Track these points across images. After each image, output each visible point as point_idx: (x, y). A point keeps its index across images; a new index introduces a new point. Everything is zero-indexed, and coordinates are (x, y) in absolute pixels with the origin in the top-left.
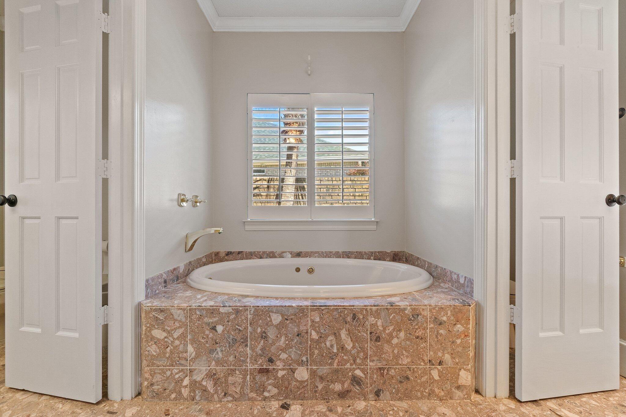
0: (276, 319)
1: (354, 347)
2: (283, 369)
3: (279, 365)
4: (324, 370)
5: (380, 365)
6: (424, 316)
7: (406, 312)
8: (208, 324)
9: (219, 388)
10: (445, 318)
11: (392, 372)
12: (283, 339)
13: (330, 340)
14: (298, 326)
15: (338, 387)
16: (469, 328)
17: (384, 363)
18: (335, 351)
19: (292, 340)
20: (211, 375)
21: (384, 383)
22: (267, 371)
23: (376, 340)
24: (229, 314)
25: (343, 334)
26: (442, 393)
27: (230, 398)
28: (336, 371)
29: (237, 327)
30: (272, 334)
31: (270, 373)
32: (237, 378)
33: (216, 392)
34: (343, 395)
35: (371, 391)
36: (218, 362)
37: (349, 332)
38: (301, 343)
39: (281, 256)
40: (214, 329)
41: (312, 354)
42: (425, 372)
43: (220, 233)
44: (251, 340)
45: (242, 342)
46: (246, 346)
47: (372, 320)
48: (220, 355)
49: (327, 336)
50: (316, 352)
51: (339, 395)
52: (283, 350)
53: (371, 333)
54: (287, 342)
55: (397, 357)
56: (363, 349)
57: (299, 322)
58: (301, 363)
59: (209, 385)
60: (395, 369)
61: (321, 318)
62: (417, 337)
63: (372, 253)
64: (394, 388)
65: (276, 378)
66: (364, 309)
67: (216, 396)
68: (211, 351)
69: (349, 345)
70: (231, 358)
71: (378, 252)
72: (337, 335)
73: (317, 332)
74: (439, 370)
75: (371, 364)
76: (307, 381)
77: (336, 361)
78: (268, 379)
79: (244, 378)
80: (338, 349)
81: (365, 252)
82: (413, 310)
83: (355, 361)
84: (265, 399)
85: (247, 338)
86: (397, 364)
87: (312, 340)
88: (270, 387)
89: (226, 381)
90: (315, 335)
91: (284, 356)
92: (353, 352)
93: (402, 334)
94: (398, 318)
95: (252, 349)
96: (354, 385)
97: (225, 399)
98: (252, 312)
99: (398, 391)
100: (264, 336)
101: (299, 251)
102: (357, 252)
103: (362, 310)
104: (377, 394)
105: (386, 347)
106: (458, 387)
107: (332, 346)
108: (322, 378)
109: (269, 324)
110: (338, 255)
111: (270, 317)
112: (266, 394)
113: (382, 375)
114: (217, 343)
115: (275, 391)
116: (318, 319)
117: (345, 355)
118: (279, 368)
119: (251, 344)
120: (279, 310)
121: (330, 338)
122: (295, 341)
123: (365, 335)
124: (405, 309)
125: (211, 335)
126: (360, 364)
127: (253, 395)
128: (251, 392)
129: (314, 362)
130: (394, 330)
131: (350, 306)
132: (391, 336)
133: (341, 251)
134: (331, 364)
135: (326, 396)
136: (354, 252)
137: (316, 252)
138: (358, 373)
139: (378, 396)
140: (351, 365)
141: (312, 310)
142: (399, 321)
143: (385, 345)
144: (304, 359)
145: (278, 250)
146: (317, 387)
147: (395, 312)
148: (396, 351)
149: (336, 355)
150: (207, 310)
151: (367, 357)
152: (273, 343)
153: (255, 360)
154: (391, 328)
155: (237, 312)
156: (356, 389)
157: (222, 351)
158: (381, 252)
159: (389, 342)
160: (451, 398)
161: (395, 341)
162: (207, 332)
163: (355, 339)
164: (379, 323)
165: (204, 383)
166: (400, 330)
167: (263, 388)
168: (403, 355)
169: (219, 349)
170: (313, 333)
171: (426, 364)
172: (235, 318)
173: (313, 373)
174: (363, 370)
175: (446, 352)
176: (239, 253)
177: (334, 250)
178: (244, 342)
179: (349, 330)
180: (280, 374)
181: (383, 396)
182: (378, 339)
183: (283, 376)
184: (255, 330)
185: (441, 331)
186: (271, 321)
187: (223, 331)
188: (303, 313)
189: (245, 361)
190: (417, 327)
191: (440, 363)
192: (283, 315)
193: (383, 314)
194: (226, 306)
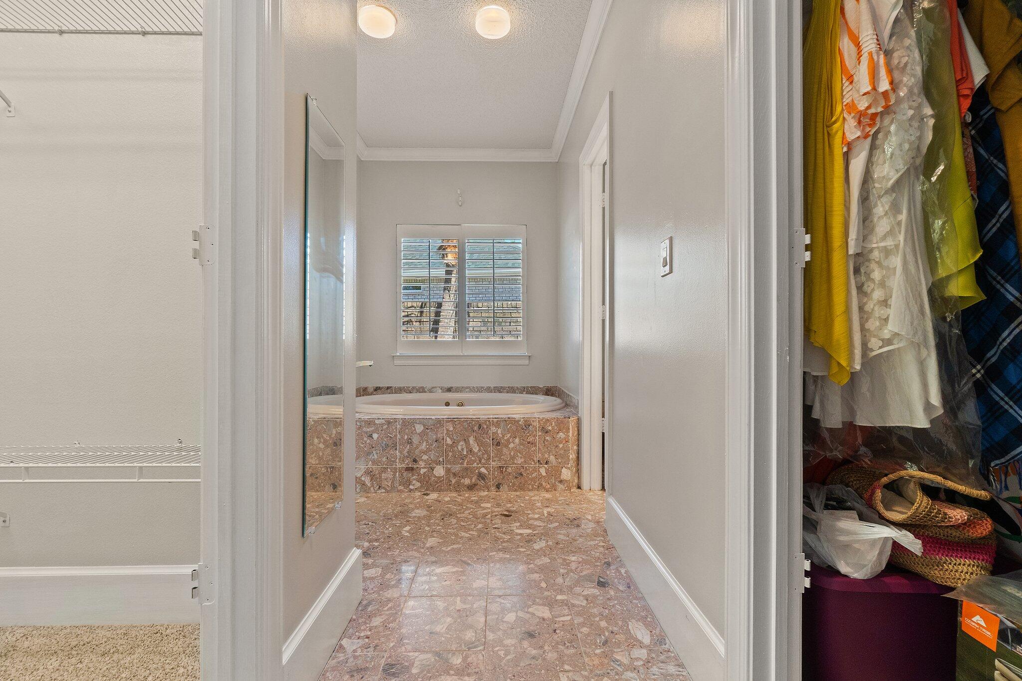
0: (419, 428)
1: (479, 450)
2: (425, 468)
3: (422, 464)
4: (457, 468)
5: (500, 464)
6: (534, 426)
7: (520, 423)
8: (366, 433)
9: (374, 483)
10: (550, 428)
11: (509, 470)
12: (424, 444)
13: (461, 445)
14: (436, 434)
15: (467, 481)
16: (569, 436)
17: (503, 462)
18: (465, 453)
19: (432, 445)
20: (368, 472)
21: (504, 478)
22: (412, 469)
23: (497, 445)
24: (382, 424)
25: (472, 440)
26: (549, 486)
27: (383, 490)
28: (466, 469)
29: (389, 435)
30: (416, 439)
31: (415, 471)
32: (389, 475)
33: (373, 486)
34: (471, 488)
35: (493, 485)
36: (374, 462)
37: (476, 439)
38: (438, 448)
39: (431, 391)
40: (371, 436)
41: (447, 456)
42: (535, 470)
43: (370, 366)
44: (400, 445)
45: (393, 447)
46: (396, 449)
47: (493, 429)
48: (376, 456)
49: (459, 442)
50: (450, 454)
51: (468, 488)
52: (425, 453)
53: (493, 439)
54: (428, 447)
55: (513, 458)
56: (486, 452)
57: (437, 431)
58: (439, 463)
59: (367, 480)
60: (512, 467)
61: (454, 428)
62: (529, 443)
63: (524, 388)
64: (511, 482)
65: (419, 474)
66: (488, 420)
67: (372, 489)
68: (369, 454)
69: (476, 449)
70: (384, 459)
71: (531, 387)
72: (466, 441)
73: (451, 439)
74: (545, 468)
75: (493, 463)
76: (443, 476)
77: (466, 461)
78: (413, 475)
79: (395, 473)
80: (467, 452)
81: (517, 388)
82: (526, 421)
83: (480, 461)
84: (411, 490)
85: (397, 443)
86: (514, 463)
87: (447, 445)
88: (414, 482)
89: (380, 477)
90: (449, 441)
91: (425, 457)
92: (479, 454)
93: (517, 440)
94: (514, 427)
95: (400, 452)
96: (480, 480)
97: (380, 491)
98: (400, 423)
99: (514, 485)
100: (410, 442)
101: (449, 386)
102: (508, 387)
103: (486, 421)
104: (498, 487)
105: (505, 450)
106: (561, 482)
107: (463, 449)
108: (454, 474)
109: (413, 432)
110: (489, 390)
111: (414, 426)
112: (411, 487)
113: (502, 472)
114: (373, 448)
115: (418, 484)
116: (451, 429)
117: (473, 456)
118: (422, 466)
119: (400, 448)
120: (422, 421)
121: (461, 443)
122: (434, 446)
123: (488, 441)
124: (519, 421)
125: (368, 441)
126: (484, 464)
127: (401, 488)
128: (400, 485)
129: (449, 462)
130: (510, 437)
131: (476, 418)
132: (508, 441)
133: (492, 386)
134: (462, 464)
135: (458, 488)
137: (467, 388)
138: (483, 470)
139: (499, 488)
140: (478, 464)
141: (447, 422)
142: (515, 430)
143: (504, 449)
144: (441, 459)
145: (428, 385)
146: (451, 482)
147: (512, 423)
148: (512, 454)
149: (466, 456)
150: (366, 422)
151: (490, 458)
152: (417, 448)
153: (402, 461)
154: (509, 435)
155: (389, 422)
156: (482, 483)
157: (377, 453)
159: (507, 446)
160: (555, 490)
161: (511, 446)
162: (365, 439)
163: (480, 444)
164: (499, 432)
165: (363, 479)
166: (515, 437)
167: (408, 483)
168: (518, 456)
169: (374, 452)
170: (448, 439)
171: (535, 464)
172: (387, 428)
173: (448, 471)
174: (486, 468)
175: (551, 454)
176: (388, 388)
177: (485, 385)
178: (394, 447)
179: (476, 437)
180: (422, 471)
181: (504, 488)
182: (498, 444)
183: (425, 473)
184: (402, 437)
185: (547, 438)
186: (415, 430)
187: (378, 438)
188: (440, 424)
189: (395, 462)
190: (528, 435)
191: (547, 463)
192: (424, 426)
193: (502, 424)
194: (380, 419)
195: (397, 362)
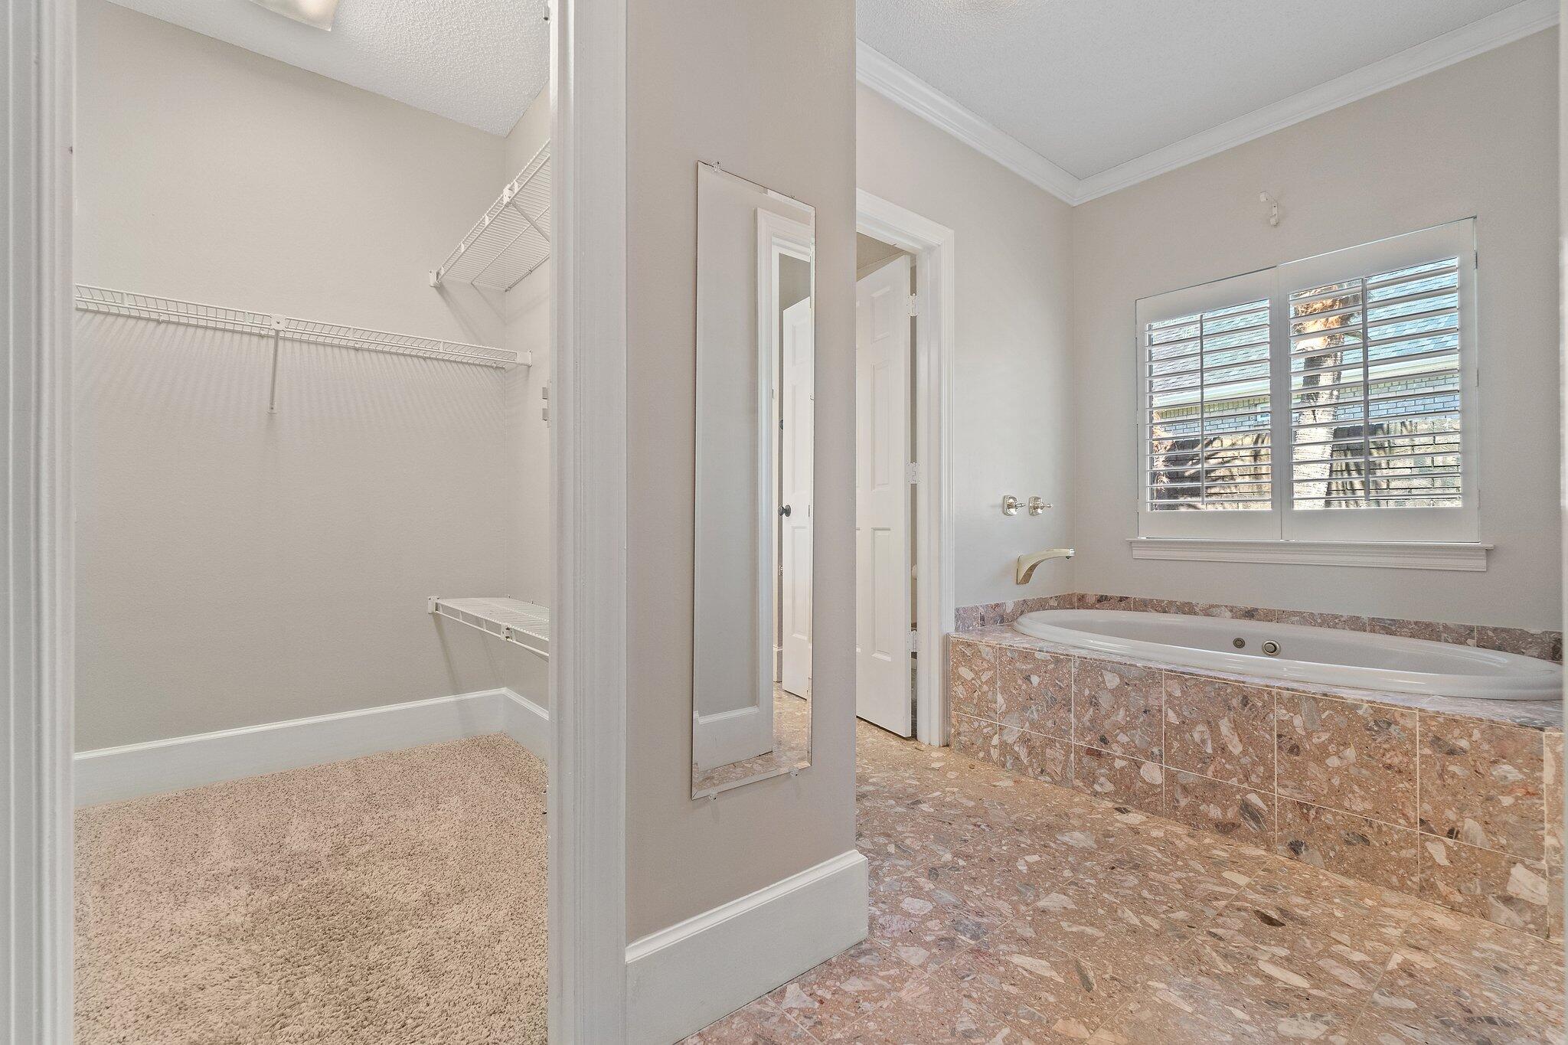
0: (1112, 681)
1: (1245, 753)
2: (1123, 758)
3: (1118, 750)
4: (1190, 777)
5: (1298, 797)
6: (1404, 729)
7: (1360, 712)
8: (1021, 671)
9: (1034, 760)
10: (1464, 743)
11: (1327, 818)
12: (1122, 712)
13: (1199, 732)
14: (1146, 697)
15: (1215, 812)
16: (1540, 780)
17: (1310, 796)
18: (1209, 751)
19: (1136, 717)
20: (1025, 740)
21: (1310, 833)
22: (1099, 754)
23: (1291, 750)
24: (1046, 662)
25: (1225, 727)
26: (1459, 899)
27: (1048, 779)
28: (1213, 786)
29: (1057, 682)
30: (1105, 701)
31: (1103, 759)
32: (1055, 753)
33: (1031, 765)
34: (1225, 828)
35: (1281, 839)
36: (1033, 725)
37: (1236, 726)
38: (1150, 725)
39: (1208, 612)
40: (1028, 678)
41: (1169, 747)
42: (1408, 841)
43: (1068, 557)
44: (1076, 704)
45: (1064, 705)
46: (1069, 710)
47: (1282, 713)
48: (1036, 716)
49: (1195, 723)
50: (1176, 744)
51: (1217, 826)
52: (1123, 729)
53: (1279, 736)
54: (1128, 719)
55: (1339, 793)
56: (1262, 760)
57: (1147, 692)
58: (1151, 757)
59: (1023, 753)
60: (1335, 814)
61: (1183, 692)
62: (1389, 767)
63: (1471, 629)
64: (1333, 849)
65: (1111, 768)
66: (1264, 692)
67: (1030, 770)
68: (1025, 708)
69: (1236, 748)
70: (1050, 724)
71: (1495, 630)
72: (1213, 727)
73: (1178, 715)
74: (1448, 847)
75: (1281, 791)
76: (1160, 786)
77: (1212, 768)
78: (1100, 766)
79: (1067, 755)
80: (1214, 749)
81: (1446, 627)
82: (1378, 711)
83: (1247, 777)
84: (1096, 794)
85: (1070, 699)
86: (1341, 807)
87: (1168, 724)
88: (1102, 780)
89: (1043, 753)
90: (1173, 718)
91: (1123, 738)
92: (1243, 761)
93: (1350, 753)
94: (1340, 720)
95: (1078, 718)
96: (1245, 818)
97: (1042, 778)
98: (1077, 664)
99: (1341, 858)
100: (1094, 702)
101: (1250, 606)
102: (1416, 623)
103: (1260, 692)
104: (1295, 848)
105: (1313, 769)
106: (1508, 900)
107: (1203, 741)
108: (1185, 789)
109: (1100, 685)
110: (1355, 624)
111: (1101, 675)
112: (1097, 787)
113: (1305, 817)
114: (1031, 699)
115: (1109, 787)
116: (1178, 693)
117: (1228, 762)
118: (1117, 754)
119: (1075, 709)
120: (1118, 668)
121: (1200, 728)
122: (1141, 719)
123: (1267, 736)
124: (1356, 707)
125: (1024, 687)
126: (1257, 786)
127: (1078, 783)
128: (1076, 778)
129: (1171, 759)
130: (1331, 740)
131: (1236, 681)
132: (1323, 748)
133: (1365, 616)
134: (1202, 771)
135: (1193, 819)
136: (1409, 623)
137: (1294, 613)
138: (1253, 798)
139: (1297, 853)
140: (1240, 781)
141: (1168, 677)
142: (1343, 726)
143: (1312, 764)
144: (1156, 750)
145: (1201, 602)
146: (1178, 801)
147: (1334, 709)
148: (1336, 781)
149: (1212, 758)
150: (1020, 652)
151: (1271, 777)
152: (1107, 716)
153: (1081, 734)
154: (1325, 737)
155: (1057, 661)
156: (1251, 826)
157: (1038, 710)
158: (1503, 630)
159: (1320, 759)
160: (1484, 916)
161: (1333, 762)
162: (1020, 682)
163: (1248, 740)
164: (1298, 721)
165: (1016, 749)
166: (1346, 745)
167: (1090, 779)
168: (1353, 792)
169: (1034, 707)
170: (1171, 713)
171: (1411, 825)
172: (1054, 669)
173: (1171, 777)
174: (1263, 797)
175: (1467, 813)
176: (1121, 599)
177: (1345, 613)
178: (1067, 705)
179: (1234, 721)
180: (1119, 764)
181: (1312, 857)
182: (1295, 749)
183: (1123, 768)
184: (1081, 691)
185: (1452, 768)
186: (1104, 682)
187: (1039, 684)
188: (1153, 678)
189: (1067, 732)
190: (1386, 746)
191: (1451, 833)
192: (1121, 677)
193: (1305, 707)
194: (1043, 651)
195: (1137, 553)
